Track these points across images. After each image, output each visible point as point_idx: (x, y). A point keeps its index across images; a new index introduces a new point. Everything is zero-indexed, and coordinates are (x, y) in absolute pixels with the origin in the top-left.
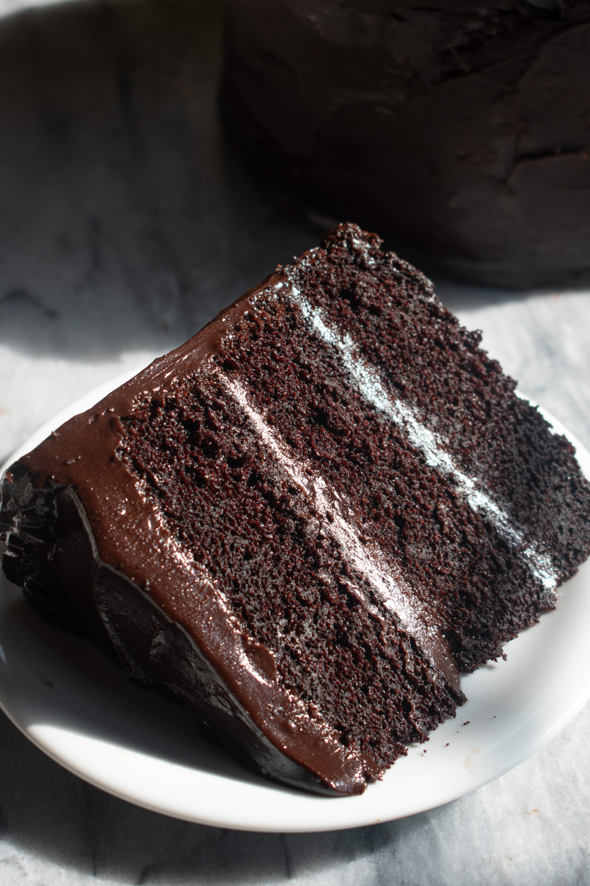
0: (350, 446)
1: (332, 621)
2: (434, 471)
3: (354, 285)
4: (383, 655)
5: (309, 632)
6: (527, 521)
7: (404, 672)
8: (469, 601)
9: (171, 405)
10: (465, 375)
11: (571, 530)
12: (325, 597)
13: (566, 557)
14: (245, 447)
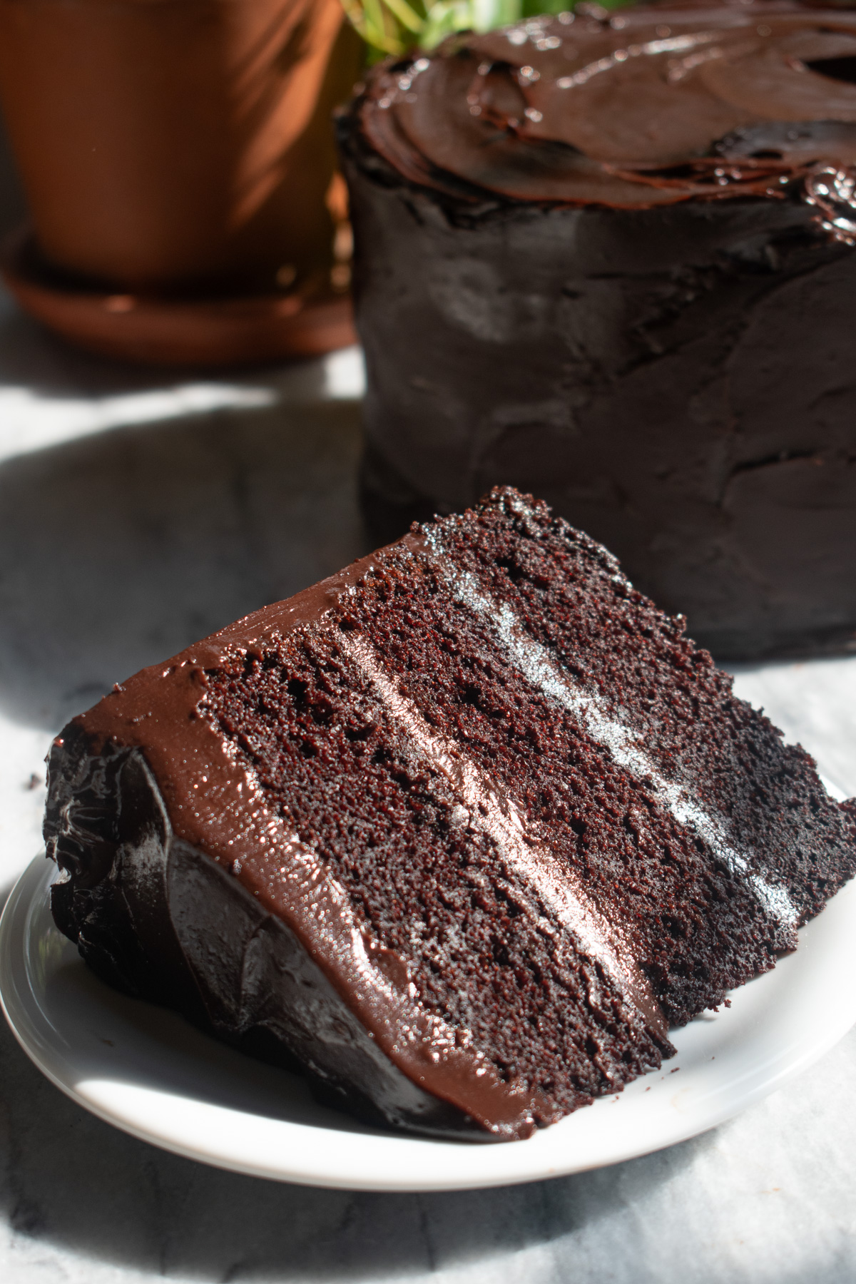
0: (511, 731)
1: (487, 932)
2: (623, 770)
3: (513, 552)
4: (557, 979)
5: (455, 941)
6: (753, 842)
7: (587, 1003)
8: (676, 928)
9: (271, 661)
10: (663, 666)
11: (813, 857)
12: (477, 902)
13: (809, 889)
14: (369, 716)
